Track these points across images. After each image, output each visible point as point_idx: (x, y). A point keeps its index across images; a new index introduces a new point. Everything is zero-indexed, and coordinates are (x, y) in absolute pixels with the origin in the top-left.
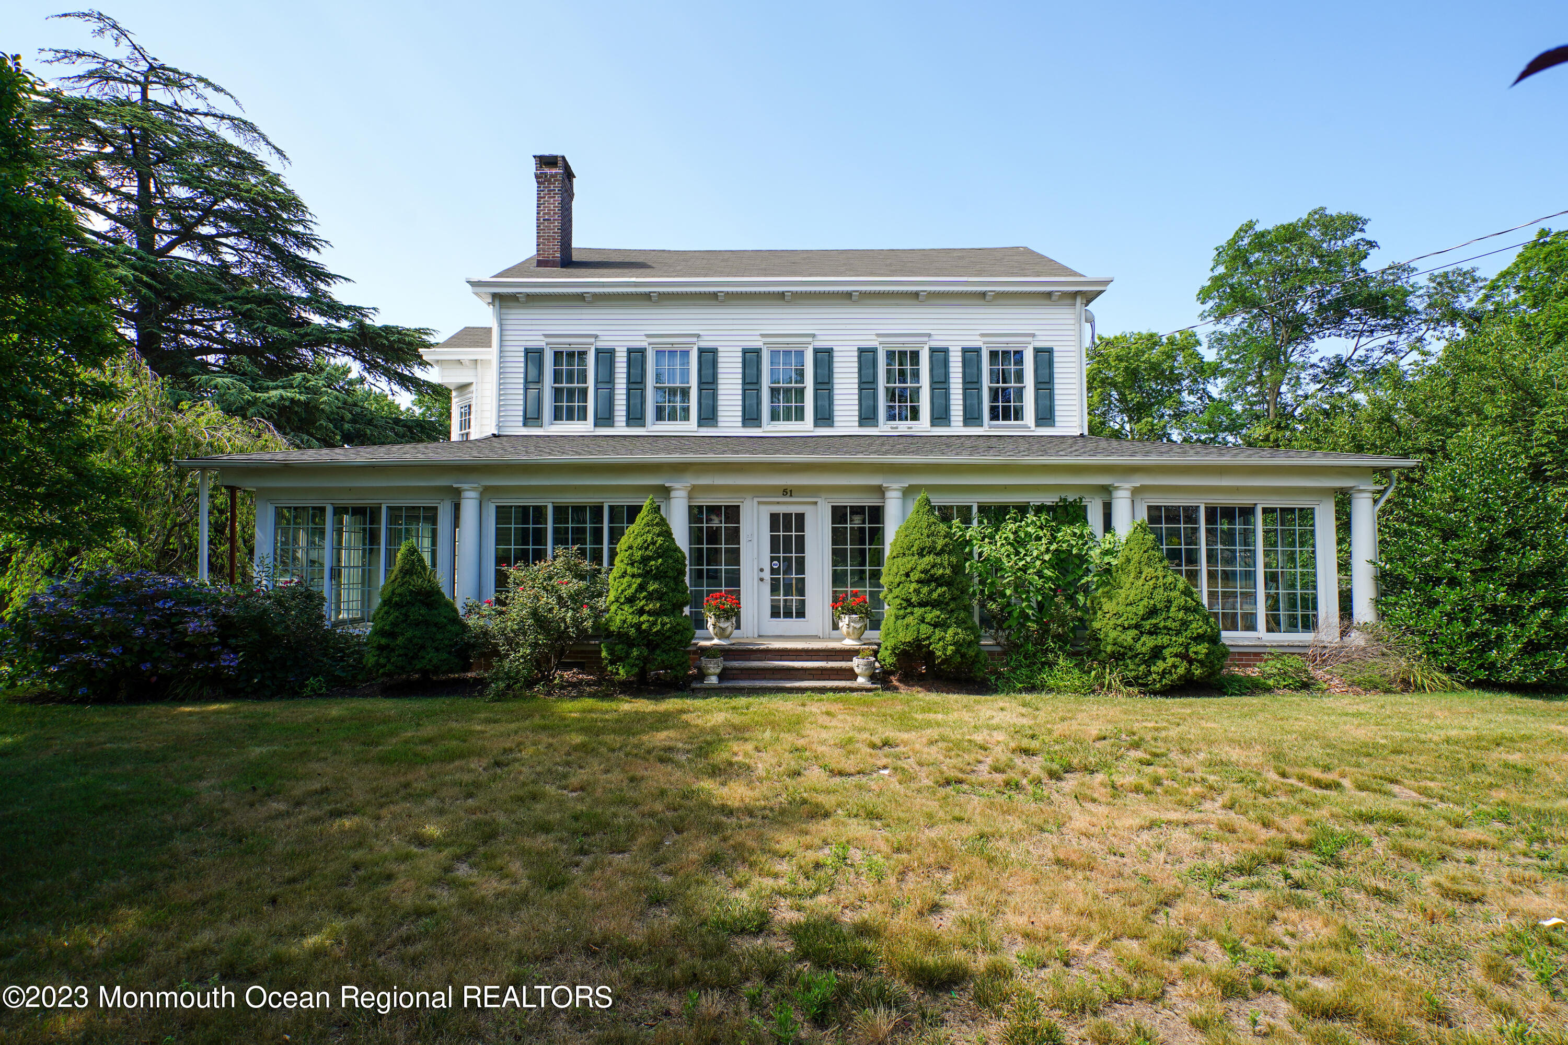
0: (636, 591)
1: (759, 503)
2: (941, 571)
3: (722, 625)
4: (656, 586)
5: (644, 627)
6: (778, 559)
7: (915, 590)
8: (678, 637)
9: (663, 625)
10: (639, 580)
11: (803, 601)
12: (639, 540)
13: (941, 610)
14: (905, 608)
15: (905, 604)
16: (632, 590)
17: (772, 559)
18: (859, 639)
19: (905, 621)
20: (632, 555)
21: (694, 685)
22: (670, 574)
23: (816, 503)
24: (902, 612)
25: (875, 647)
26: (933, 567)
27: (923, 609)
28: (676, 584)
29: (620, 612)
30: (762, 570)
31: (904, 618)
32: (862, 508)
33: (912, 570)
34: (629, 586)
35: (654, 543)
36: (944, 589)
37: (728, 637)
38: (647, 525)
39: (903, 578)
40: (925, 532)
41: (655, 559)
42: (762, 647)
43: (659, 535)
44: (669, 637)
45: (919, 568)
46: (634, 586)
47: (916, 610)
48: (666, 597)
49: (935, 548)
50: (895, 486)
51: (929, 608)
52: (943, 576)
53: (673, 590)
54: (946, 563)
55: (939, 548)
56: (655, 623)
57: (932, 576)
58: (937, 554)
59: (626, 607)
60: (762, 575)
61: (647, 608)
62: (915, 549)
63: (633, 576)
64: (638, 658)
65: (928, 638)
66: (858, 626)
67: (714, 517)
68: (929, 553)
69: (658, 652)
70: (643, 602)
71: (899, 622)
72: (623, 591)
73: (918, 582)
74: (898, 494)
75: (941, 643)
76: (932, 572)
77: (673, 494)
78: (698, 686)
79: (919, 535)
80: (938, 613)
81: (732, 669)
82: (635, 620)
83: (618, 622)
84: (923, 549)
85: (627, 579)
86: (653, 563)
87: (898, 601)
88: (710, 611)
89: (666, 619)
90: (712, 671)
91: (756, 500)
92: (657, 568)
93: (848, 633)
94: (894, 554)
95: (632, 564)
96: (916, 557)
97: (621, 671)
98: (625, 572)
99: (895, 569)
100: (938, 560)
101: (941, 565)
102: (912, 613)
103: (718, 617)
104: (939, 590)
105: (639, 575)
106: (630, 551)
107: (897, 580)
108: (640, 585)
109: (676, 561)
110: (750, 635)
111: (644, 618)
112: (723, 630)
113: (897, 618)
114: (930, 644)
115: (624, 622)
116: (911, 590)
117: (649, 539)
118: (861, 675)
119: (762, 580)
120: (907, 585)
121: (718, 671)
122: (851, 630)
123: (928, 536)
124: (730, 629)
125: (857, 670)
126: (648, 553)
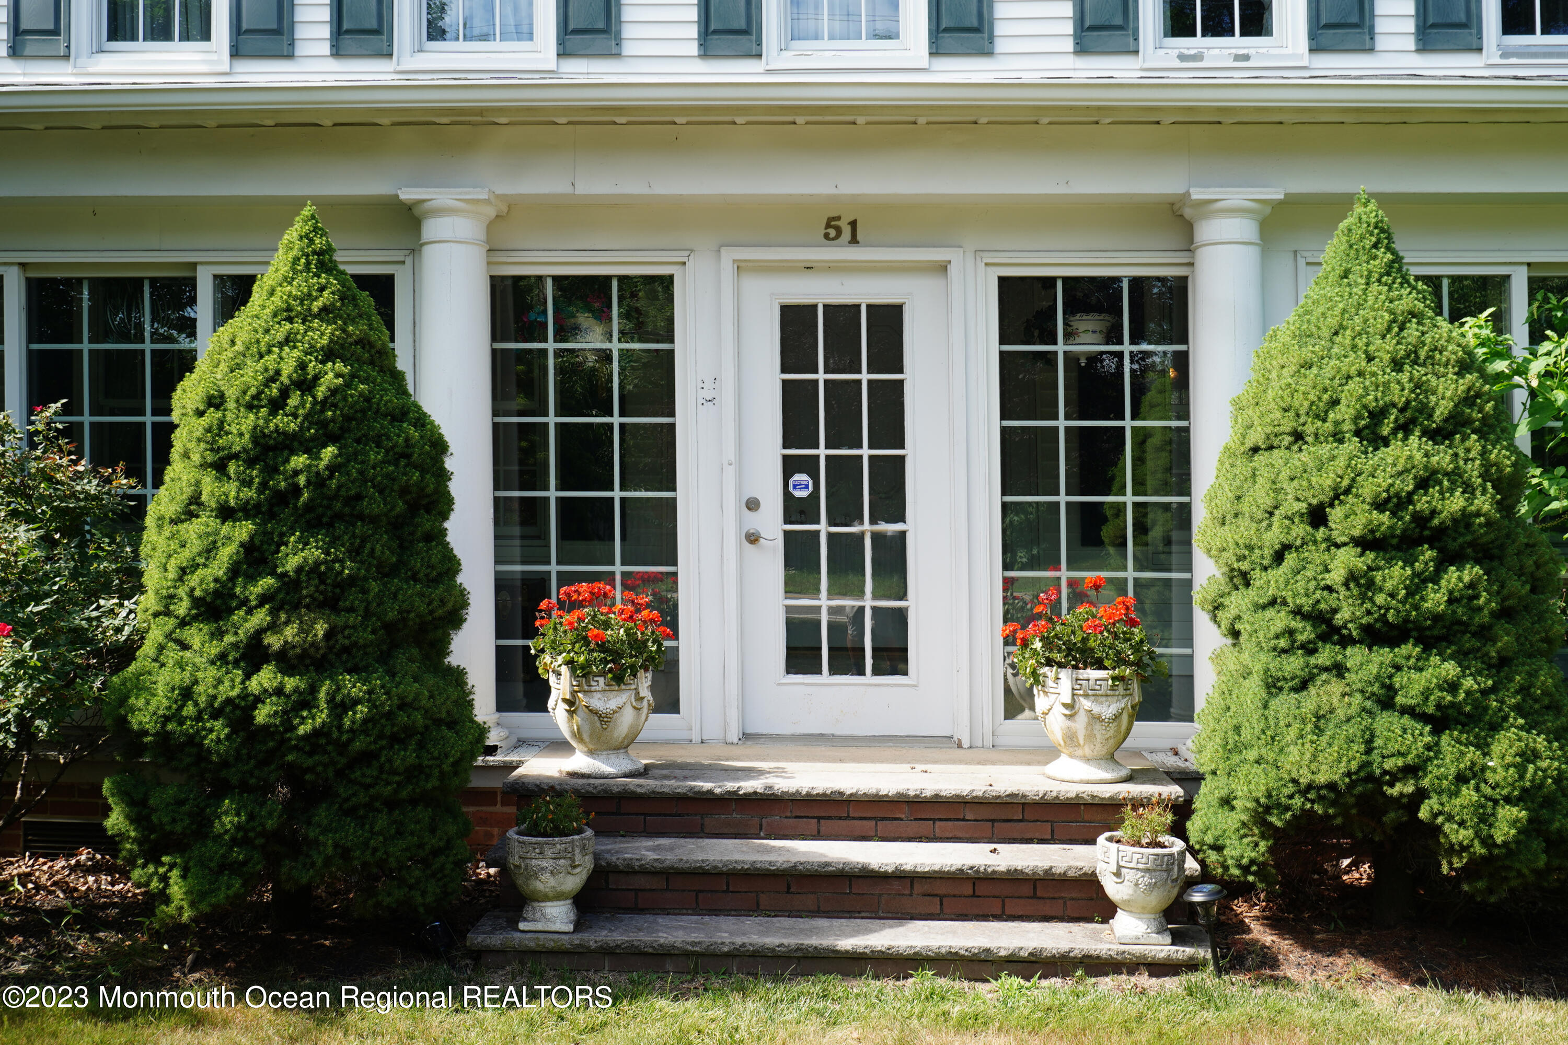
0: (234, 571)
1: (741, 268)
2: (1456, 503)
3: (598, 702)
4: (313, 553)
5: (262, 715)
6: (809, 466)
7: (1352, 578)
8: (405, 757)
9: (340, 707)
10: (243, 530)
11: (901, 617)
12: (252, 374)
13: (1461, 657)
14: (1310, 650)
15: (1306, 633)
16: (218, 568)
17: (790, 466)
18: (1111, 758)
19: (1311, 700)
20: (221, 428)
21: (479, 938)
22: (374, 505)
23: (943, 268)
24: (1294, 664)
25: (1175, 791)
26: (1423, 484)
27: (1383, 656)
28: (404, 546)
29: (172, 654)
30: (753, 505)
31: (1303, 686)
32: (1109, 285)
33: (1338, 495)
34: (210, 551)
35: (306, 384)
36: (1472, 572)
37: (623, 746)
38: (287, 314)
39: (1301, 530)
40: (1385, 348)
41: (312, 448)
42: (748, 786)
43: (329, 355)
44: (367, 757)
45: (1368, 488)
46: (226, 553)
47: (1355, 655)
48: (353, 597)
49: (1426, 411)
50: (1238, 196)
51: (1409, 649)
52: (1464, 520)
53: (387, 572)
54: (1473, 471)
55: (1442, 410)
56: (305, 701)
57: (1421, 520)
58: (1438, 435)
59: (196, 636)
60: (755, 522)
61: (274, 641)
62: (1344, 413)
63: (226, 513)
64: (242, 836)
65: (1412, 771)
66: (1108, 709)
67: (584, 319)
68: (1405, 428)
69: (322, 814)
70: (260, 617)
71: (1284, 703)
72: (183, 572)
73: (1364, 543)
74: (1244, 228)
75: (1468, 794)
76: (1422, 503)
77: (432, 229)
78: (496, 940)
79: (1356, 362)
80: (1450, 669)
81: (631, 871)
82: (229, 689)
83: (161, 700)
84: (1378, 415)
85: (204, 522)
86: (299, 461)
87: (1280, 620)
88: (556, 649)
89: (353, 687)
90: (545, 883)
91: (729, 256)
92: (318, 482)
93: (1070, 738)
94: (1256, 437)
95: (220, 467)
96: (1352, 445)
97: (176, 890)
98: (195, 499)
99: (1261, 496)
100: (1442, 458)
101: (1455, 476)
102: (1339, 670)
103: (582, 672)
104: (1454, 578)
105: (243, 511)
106: (213, 415)
107: (1273, 537)
108: (248, 548)
109: (403, 455)
110: (712, 732)
111: (266, 678)
112: (603, 719)
113: (1273, 686)
114: (1421, 795)
115: (187, 693)
116: (1336, 576)
117: (288, 368)
118: (1129, 905)
119: (753, 539)
120: (1316, 555)
121: (573, 882)
122: (1081, 722)
123: (1397, 365)
124: (627, 718)
125: (1113, 889)
126: (283, 422)
